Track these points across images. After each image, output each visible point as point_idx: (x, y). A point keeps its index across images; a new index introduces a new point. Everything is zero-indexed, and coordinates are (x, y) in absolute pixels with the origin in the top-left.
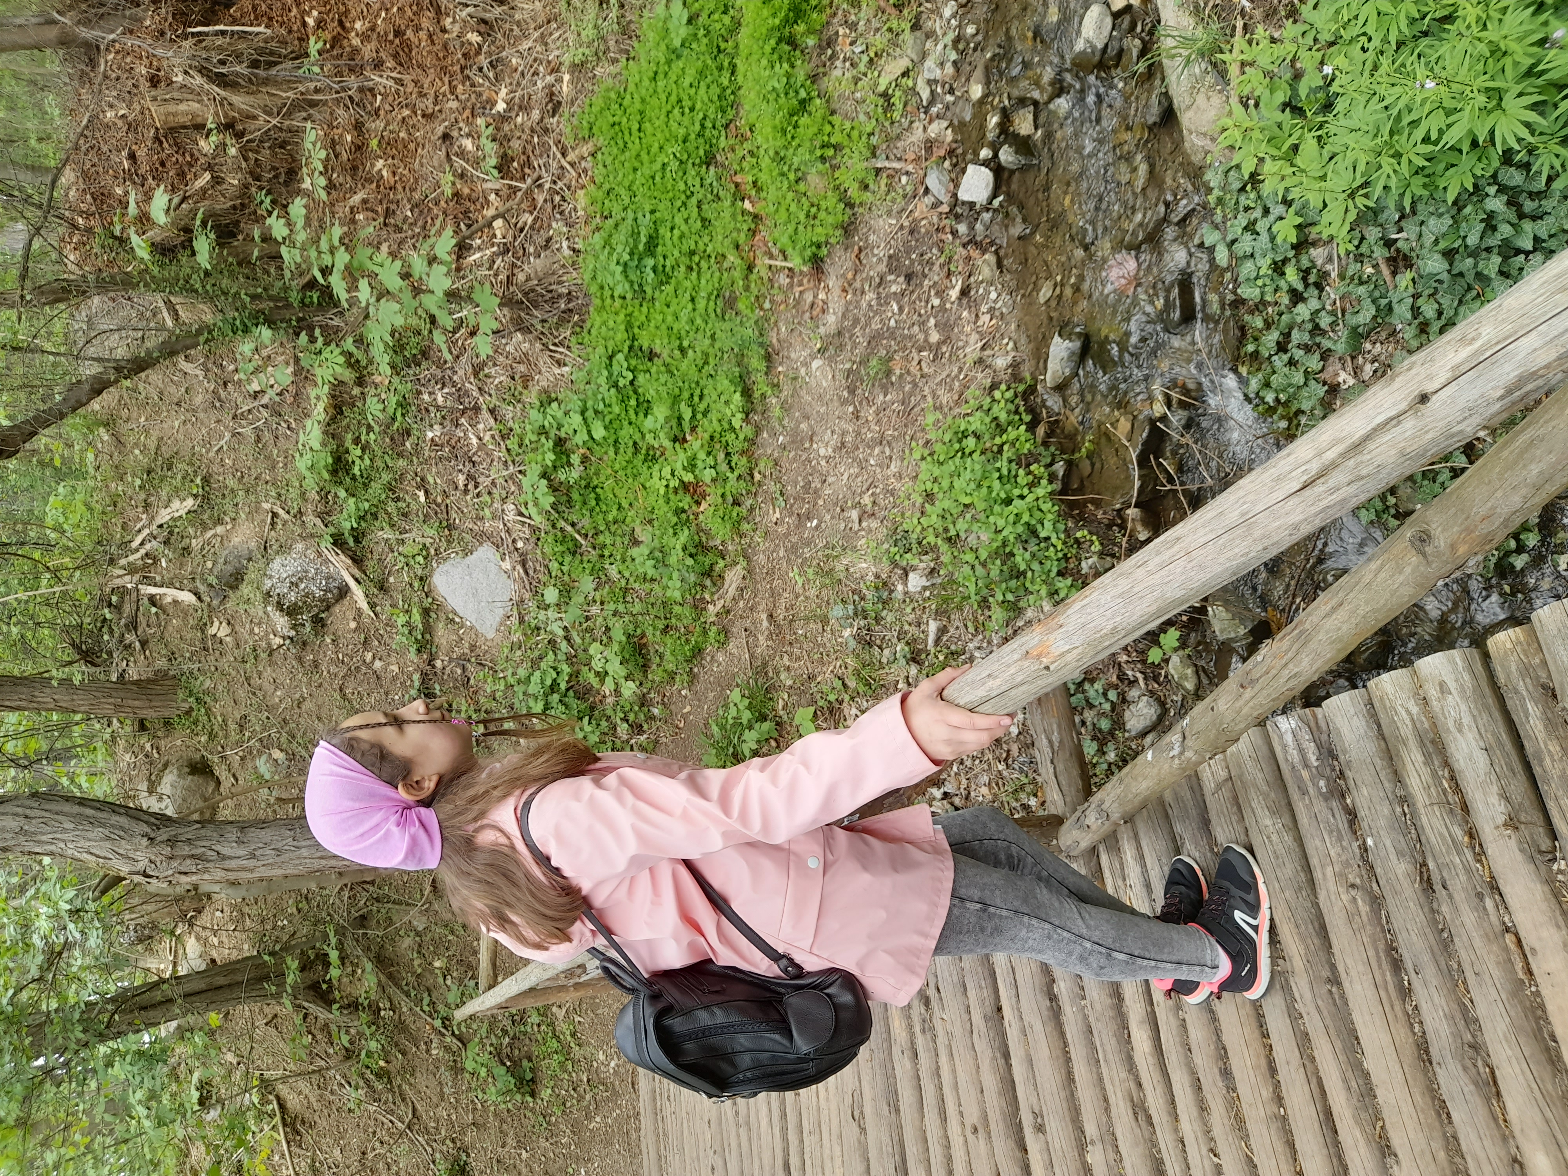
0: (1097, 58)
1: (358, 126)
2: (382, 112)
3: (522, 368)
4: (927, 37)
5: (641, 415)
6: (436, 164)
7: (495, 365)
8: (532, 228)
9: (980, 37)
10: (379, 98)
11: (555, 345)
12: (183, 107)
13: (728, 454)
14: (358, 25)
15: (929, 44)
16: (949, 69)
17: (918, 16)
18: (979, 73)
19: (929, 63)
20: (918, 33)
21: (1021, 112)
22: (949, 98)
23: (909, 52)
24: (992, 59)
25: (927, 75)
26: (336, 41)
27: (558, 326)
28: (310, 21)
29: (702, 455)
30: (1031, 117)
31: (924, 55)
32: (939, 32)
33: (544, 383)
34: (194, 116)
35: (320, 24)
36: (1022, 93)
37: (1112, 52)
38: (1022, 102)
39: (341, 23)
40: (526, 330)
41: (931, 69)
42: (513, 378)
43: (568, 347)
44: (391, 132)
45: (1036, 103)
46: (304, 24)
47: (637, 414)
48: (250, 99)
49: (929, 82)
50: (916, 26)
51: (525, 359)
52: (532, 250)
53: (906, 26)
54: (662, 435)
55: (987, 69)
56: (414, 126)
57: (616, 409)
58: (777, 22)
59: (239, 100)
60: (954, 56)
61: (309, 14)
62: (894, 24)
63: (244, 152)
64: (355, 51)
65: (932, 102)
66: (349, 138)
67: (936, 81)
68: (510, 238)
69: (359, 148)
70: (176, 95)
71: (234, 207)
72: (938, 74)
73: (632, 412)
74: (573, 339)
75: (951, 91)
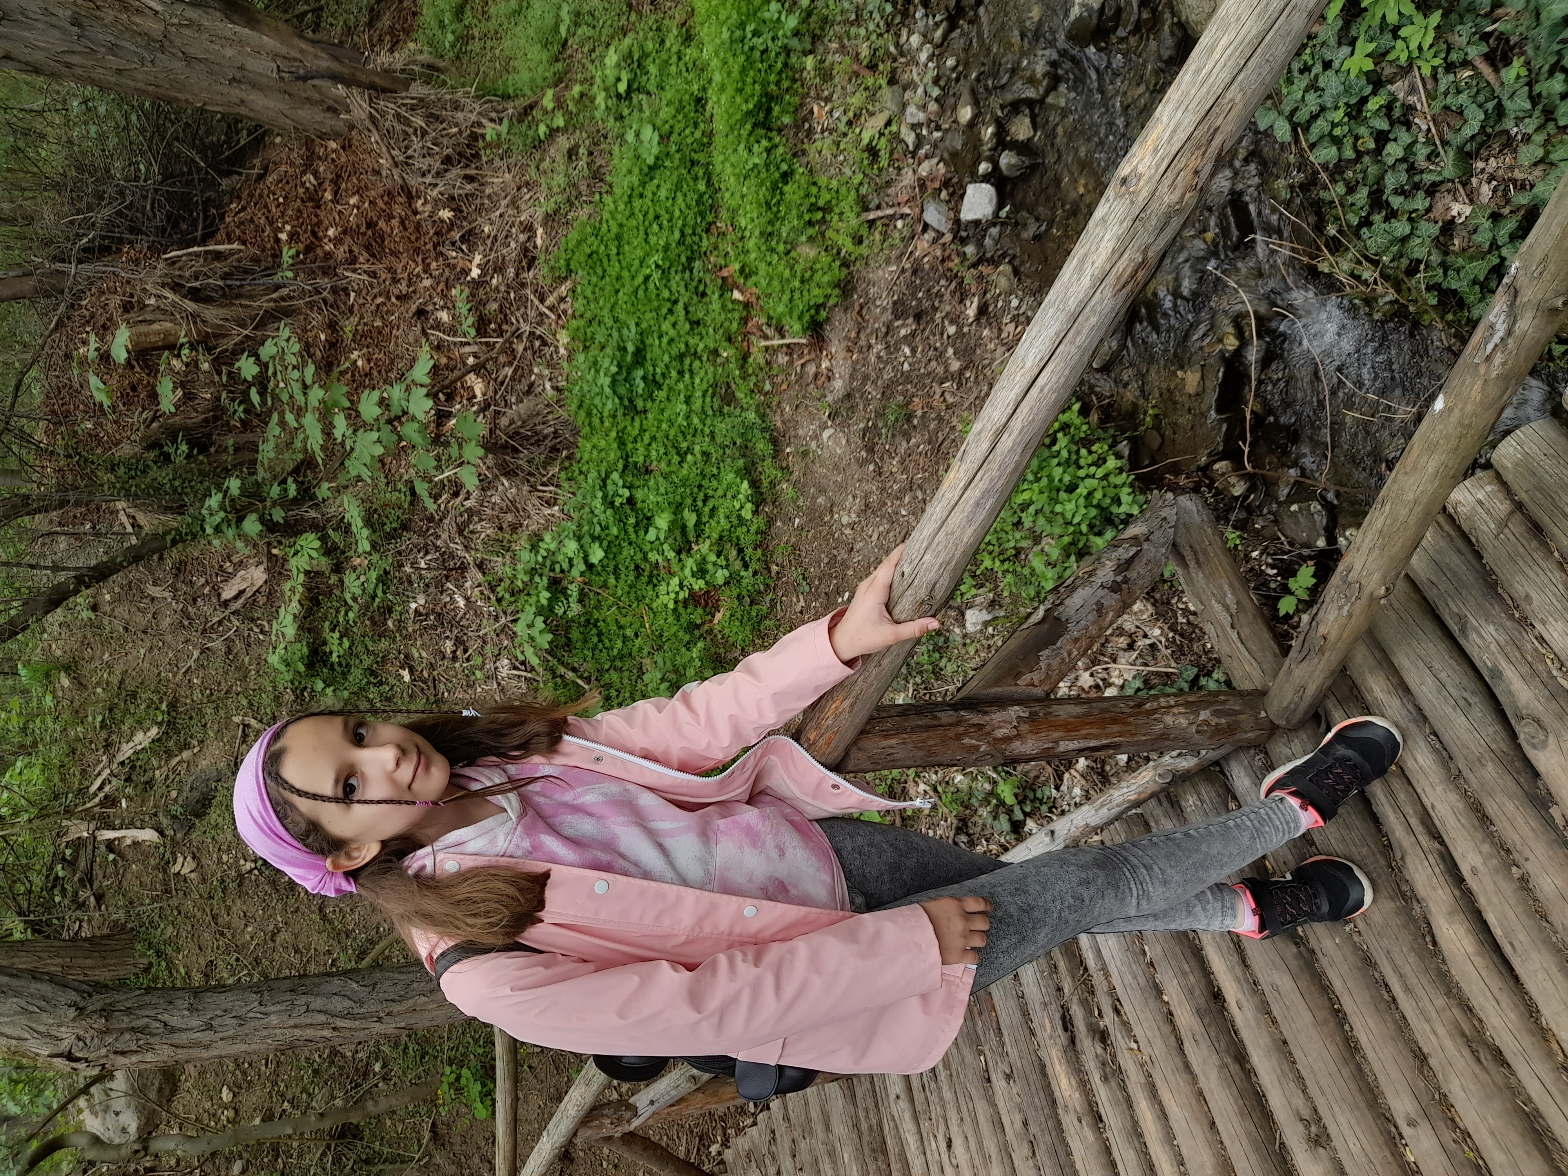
0: (1095, 21)
1: (332, 326)
2: (356, 307)
3: (510, 517)
4: (905, 89)
5: (642, 533)
6: (411, 340)
7: (481, 520)
8: (513, 379)
9: (960, 68)
10: (353, 294)
11: (543, 484)
12: (156, 327)
13: (740, 551)
14: (331, 232)
15: (908, 95)
16: (933, 107)
17: (894, 71)
18: (966, 96)
19: (911, 109)
20: (896, 87)
21: (1017, 120)
22: (937, 135)
23: (888, 104)
24: (978, 80)
25: (910, 120)
26: (308, 249)
27: (546, 464)
28: (283, 236)
29: (712, 558)
30: (1027, 120)
31: (904, 106)
32: (916, 78)
33: (534, 527)
34: (167, 333)
35: (292, 236)
36: (1016, 96)
37: (1109, 12)
38: (1015, 107)
39: (314, 233)
40: (510, 473)
41: (914, 114)
42: (501, 529)
43: (558, 486)
44: (365, 324)
45: (1030, 103)
46: (278, 240)
47: (636, 532)
48: (223, 312)
49: (914, 127)
50: (892, 82)
51: (512, 506)
52: (513, 400)
53: (883, 82)
54: (666, 547)
55: (973, 92)
56: (387, 312)
57: (615, 531)
58: (751, 106)
59: (212, 314)
60: (936, 92)
61: (281, 230)
62: (870, 81)
63: (217, 363)
64: (328, 255)
65: (918, 145)
66: (323, 337)
67: (920, 125)
68: (490, 393)
69: (333, 345)
70: (148, 317)
71: (206, 420)
72: (921, 117)
73: (631, 530)
74: (563, 475)
75: (938, 128)
